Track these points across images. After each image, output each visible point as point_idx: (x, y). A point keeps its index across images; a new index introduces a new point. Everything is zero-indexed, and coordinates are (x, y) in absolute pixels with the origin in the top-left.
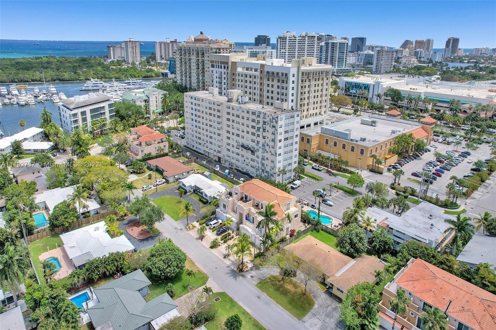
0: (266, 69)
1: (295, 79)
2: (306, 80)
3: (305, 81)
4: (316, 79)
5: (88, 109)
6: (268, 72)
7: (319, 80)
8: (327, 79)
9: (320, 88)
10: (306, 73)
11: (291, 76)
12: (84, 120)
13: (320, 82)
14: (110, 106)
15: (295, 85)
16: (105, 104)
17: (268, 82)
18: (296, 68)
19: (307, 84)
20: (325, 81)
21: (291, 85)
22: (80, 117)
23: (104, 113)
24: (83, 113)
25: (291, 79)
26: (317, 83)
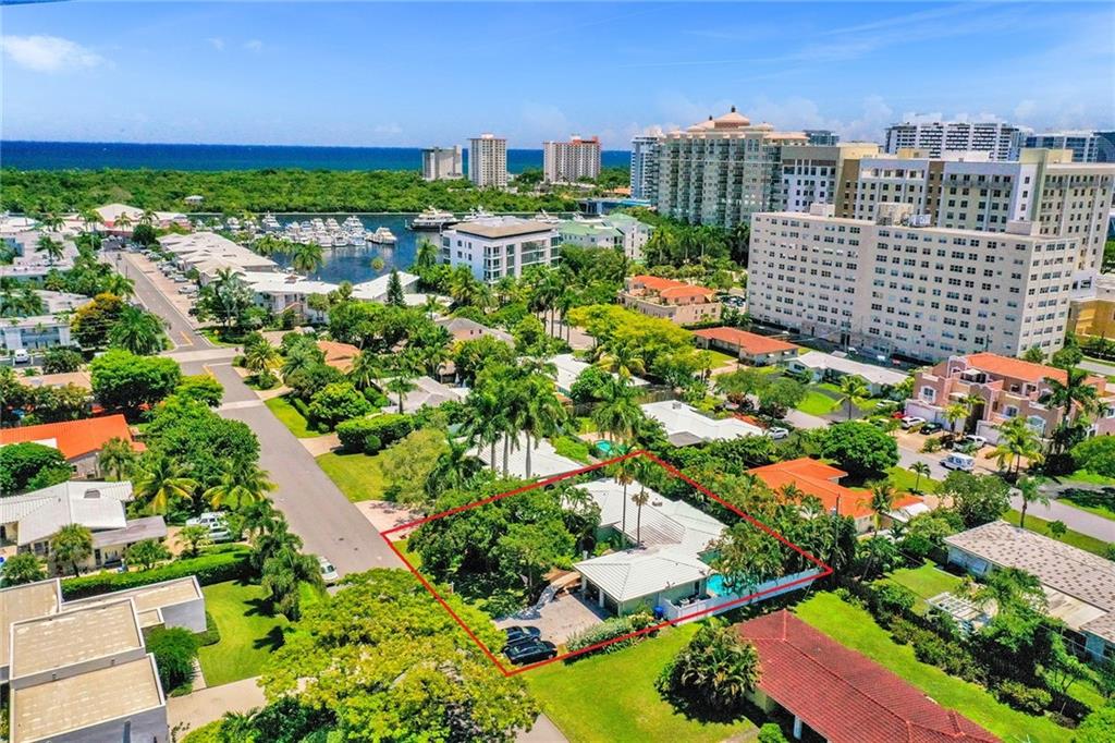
0: (946, 172)
1: (1029, 187)
2: (1053, 191)
3: (1052, 194)
4: (1076, 191)
5: (518, 242)
6: (953, 177)
7: (1083, 194)
8: (1104, 194)
9: (1085, 211)
10: (1054, 178)
11: (1022, 179)
12: (511, 261)
13: (1087, 198)
14: (554, 241)
15: (1028, 201)
16: (547, 237)
17: (952, 197)
18: (1036, 166)
19: (1056, 199)
20: (1099, 196)
21: (1020, 200)
22: (504, 255)
23: (542, 254)
24: (510, 249)
25: (1022, 187)
26: (1079, 199)
